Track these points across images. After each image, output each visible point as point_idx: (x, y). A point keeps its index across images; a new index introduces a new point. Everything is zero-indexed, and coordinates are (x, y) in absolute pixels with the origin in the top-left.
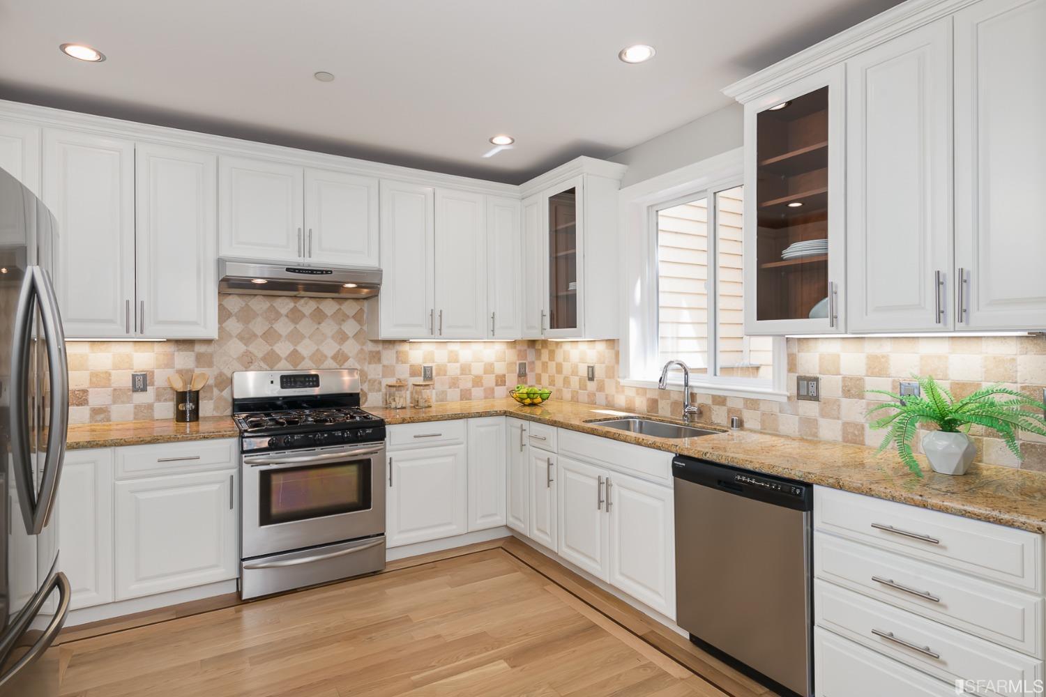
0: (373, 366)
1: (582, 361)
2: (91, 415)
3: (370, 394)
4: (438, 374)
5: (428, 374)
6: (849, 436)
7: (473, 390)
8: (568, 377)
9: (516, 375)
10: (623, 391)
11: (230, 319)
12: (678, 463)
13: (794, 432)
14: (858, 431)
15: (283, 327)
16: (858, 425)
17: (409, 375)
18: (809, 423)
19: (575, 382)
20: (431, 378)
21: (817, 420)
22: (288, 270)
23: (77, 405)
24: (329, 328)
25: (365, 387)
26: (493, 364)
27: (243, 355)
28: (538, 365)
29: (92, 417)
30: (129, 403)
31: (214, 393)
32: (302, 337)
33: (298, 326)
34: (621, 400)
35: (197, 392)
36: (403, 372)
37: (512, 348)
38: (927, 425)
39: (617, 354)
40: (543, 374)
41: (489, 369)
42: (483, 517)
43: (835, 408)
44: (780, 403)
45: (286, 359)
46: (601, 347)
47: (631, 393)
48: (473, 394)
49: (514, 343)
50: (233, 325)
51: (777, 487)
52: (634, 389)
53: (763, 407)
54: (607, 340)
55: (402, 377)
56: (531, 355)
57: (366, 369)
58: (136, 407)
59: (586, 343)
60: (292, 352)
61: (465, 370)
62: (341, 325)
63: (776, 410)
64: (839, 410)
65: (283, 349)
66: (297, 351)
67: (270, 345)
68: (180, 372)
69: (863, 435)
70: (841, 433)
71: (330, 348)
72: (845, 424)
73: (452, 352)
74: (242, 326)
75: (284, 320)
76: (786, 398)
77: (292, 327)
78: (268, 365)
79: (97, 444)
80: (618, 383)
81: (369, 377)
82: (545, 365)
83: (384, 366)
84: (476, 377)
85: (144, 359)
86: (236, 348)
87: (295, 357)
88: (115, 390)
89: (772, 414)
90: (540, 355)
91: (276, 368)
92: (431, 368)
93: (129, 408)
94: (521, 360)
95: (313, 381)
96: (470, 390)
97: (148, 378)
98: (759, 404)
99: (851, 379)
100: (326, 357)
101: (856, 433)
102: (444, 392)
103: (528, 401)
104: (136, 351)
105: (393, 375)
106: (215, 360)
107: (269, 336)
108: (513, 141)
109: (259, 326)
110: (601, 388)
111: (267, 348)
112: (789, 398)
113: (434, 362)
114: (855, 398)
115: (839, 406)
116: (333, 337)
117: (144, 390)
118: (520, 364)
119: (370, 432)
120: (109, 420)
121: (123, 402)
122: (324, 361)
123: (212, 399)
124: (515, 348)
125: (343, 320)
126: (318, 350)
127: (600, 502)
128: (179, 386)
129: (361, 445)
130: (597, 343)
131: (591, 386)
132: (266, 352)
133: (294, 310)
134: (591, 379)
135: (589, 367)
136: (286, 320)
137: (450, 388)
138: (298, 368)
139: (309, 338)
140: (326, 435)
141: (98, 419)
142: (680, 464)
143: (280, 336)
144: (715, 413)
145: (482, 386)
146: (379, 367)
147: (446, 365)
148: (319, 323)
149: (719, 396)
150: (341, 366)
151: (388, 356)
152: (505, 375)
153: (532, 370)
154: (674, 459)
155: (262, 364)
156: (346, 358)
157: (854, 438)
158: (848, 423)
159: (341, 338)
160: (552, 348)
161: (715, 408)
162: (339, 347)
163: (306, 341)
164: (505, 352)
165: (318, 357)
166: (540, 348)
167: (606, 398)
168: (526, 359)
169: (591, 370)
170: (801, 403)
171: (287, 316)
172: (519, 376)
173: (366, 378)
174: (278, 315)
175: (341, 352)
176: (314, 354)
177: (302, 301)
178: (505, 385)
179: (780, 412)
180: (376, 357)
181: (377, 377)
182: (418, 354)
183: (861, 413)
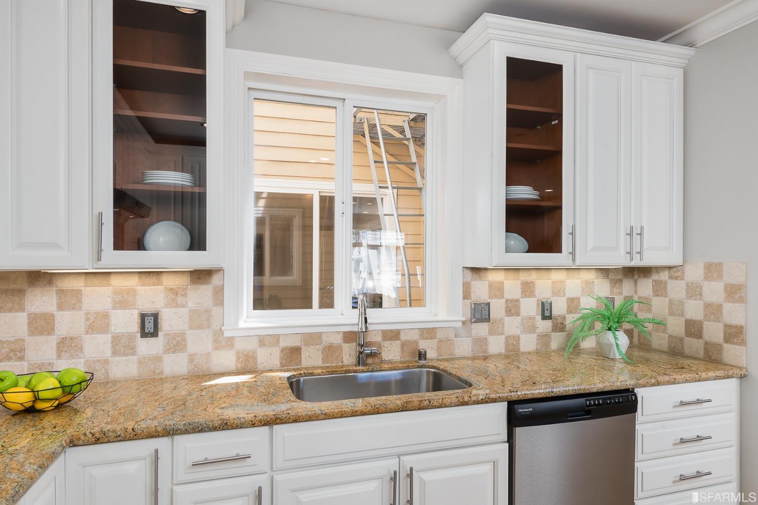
1: (124, 305)
6: (510, 347)
12: (523, 410)
13: (468, 352)
14: (516, 341)
16: (516, 336)
18: (481, 342)
19: (98, 342)
21: (486, 338)
34: (226, 359)
38: (556, 329)
39: (218, 291)
43: (500, 326)
44: (455, 328)
46: (175, 282)
51: (619, 400)
53: (439, 335)
63: (452, 336)
64: (503, 326)
69: (519, 344)
70: (504, 345)
72: (508, 338)
76: (461, 323)
80: (219, 334)
89: (448, 340)
98: (436, 333)
99: (512, 301)
101: (515, 343)
110: (177, 347)
112: (464, 323)
114: (514, 316)
115: (503, 324)
130: (165, 275)
131: (151, 346)
134: (151, 334)
135: (143, 315)
142: (526, 410)
144: (386, 349)
149: (392, 331)
157: (513, 347)
158: (509, 337)
161: (386, 344)
167: (191, 361)
169: (152, 318)
170: (474, 325)
179: (456, 336)
183: (518, 327)
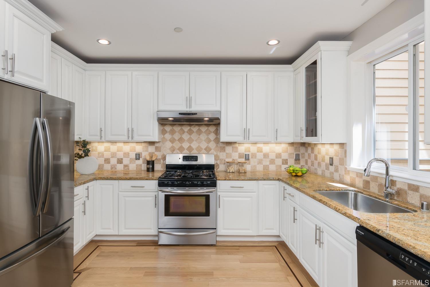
0: (221, 153)
1: (327, 154)
2: (124, 167)
3: (221, 165)
4: (252, 158)
5: (247, 158)
7: (270, 166)
8: (320, 162)
9: (294, 160)
10: (349, 174)
11: (167, 134)
12: (359, 231)
15: (186, 136)
17: (238, 158)
19: (323, 165)
20: (248, 159)
22: (180, 114)
23: (120, 164)
24: (203, 137)
25: (218, 162)
26: (281, 154)
27: (171, 148)
28: (306, 155)
29: (124, 168)
30: (135, 164)
31: (161, 161)
32: (193, 140)
33: (191, 136)
34: (348, 179)
35: (153, 161)
36: (235, 156)
37: (291, 146)
39: (346, 152)
40: (308, 160)
41: (279, 156)
42: (265, 229)
45: (187, 149)
46: (336, 147)
47: (354, 175)
48: (270, 168)
49: (292, 144)
50: (168, 136)
52: (356, 173)
54: (340, 144)
55: (235, 158)
56: (302, 150)
57: (218, 154)
58: (137, 165)
59: (329, 144)
60: (189, 146)
61: (266, 156)
62: (208, 135)
65: (186, 145)
66: (191, 146)
67: (181, 144)
68: (150, 153)
71: (204, 145)
73: (259, 147)
74: (171, 136)
75: (186, 134)
77: (190, 136)
78: (180, 151)
79: (113, 179)
80: (346, 168)
81: (220, 158)
82: (309, 155)
83: (227, 153)
84: (271, 159)
85: (139, 148)
86: (169, 144)
87: (190, 149)
88: (130, 159)
90: (307, 150)
91: (182, 153)
92: (249, 154)
93: (135, 165)
94: (296, 152)
95: (195, 159)
96: (268, 166)
97: (140, 155)
100: (202, 149)
102: (255, 166)
103: (294, 174)
104: (137, 145)
105: (231, 157)
106: (161, 149)
107: (181, 140)
108: (279, 42)
109: (177, 136)
110: (337, 170)
111: (179, 145)
113: (250, 152)
116: (205, 141)
117: (139, 159)
118: (296, 155)
119: (209, 183)
120: (129, 169)
121: (133, 163)
122: (202, 150)
123: (160, 164)
124: (293, 146)
125: (209, 134)
126: (199, 146)
127: (316, 240)
128: (148, 158)
129: (205, 188)
130: (334, 145)
131: (332, 168)
132: (179, 146)
133: (190, 130)
134: (331, 164)
135: (330, 158)
136: (187, 133)
137: (258, 164)
138: (191, 153)
139: (196, 141)
140: (190, 183)
141: (126, 169)
142: (360, 232)
143: (185, 140)
144: (410, 196)
145: (275, 164)
146: (225, 154)
147: (256, 154)
148: (200, 135)
149: (414, 185)
150: (208, 153)
151: (229, 149)
152: (287, 159)
153: (303, 157)
154: (358, 228)
155: (178, 151)
156: (210, 150)
159: (208, 141)
160: (312, 147)
161: (410, 192)
162: (207, 145)
163: (195, 142)
164: (287, 148)
165: (199, 149)
166: (307, 146)
167: (340, 176)
168: (300, 151)
169: (331, 159)
171: (187, 132)
172: (296, 160)
173: (219, 158)
174: (184, 132)
175: (208, 147)
176: (197, 148)
177: (193, 126)
178: (287, 164)
180: (223, 149)
181: (223, 158)
182: (242, 149)
